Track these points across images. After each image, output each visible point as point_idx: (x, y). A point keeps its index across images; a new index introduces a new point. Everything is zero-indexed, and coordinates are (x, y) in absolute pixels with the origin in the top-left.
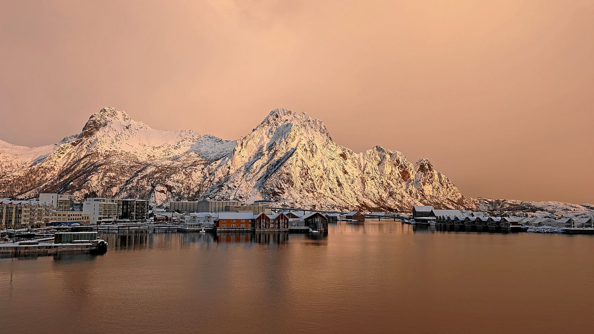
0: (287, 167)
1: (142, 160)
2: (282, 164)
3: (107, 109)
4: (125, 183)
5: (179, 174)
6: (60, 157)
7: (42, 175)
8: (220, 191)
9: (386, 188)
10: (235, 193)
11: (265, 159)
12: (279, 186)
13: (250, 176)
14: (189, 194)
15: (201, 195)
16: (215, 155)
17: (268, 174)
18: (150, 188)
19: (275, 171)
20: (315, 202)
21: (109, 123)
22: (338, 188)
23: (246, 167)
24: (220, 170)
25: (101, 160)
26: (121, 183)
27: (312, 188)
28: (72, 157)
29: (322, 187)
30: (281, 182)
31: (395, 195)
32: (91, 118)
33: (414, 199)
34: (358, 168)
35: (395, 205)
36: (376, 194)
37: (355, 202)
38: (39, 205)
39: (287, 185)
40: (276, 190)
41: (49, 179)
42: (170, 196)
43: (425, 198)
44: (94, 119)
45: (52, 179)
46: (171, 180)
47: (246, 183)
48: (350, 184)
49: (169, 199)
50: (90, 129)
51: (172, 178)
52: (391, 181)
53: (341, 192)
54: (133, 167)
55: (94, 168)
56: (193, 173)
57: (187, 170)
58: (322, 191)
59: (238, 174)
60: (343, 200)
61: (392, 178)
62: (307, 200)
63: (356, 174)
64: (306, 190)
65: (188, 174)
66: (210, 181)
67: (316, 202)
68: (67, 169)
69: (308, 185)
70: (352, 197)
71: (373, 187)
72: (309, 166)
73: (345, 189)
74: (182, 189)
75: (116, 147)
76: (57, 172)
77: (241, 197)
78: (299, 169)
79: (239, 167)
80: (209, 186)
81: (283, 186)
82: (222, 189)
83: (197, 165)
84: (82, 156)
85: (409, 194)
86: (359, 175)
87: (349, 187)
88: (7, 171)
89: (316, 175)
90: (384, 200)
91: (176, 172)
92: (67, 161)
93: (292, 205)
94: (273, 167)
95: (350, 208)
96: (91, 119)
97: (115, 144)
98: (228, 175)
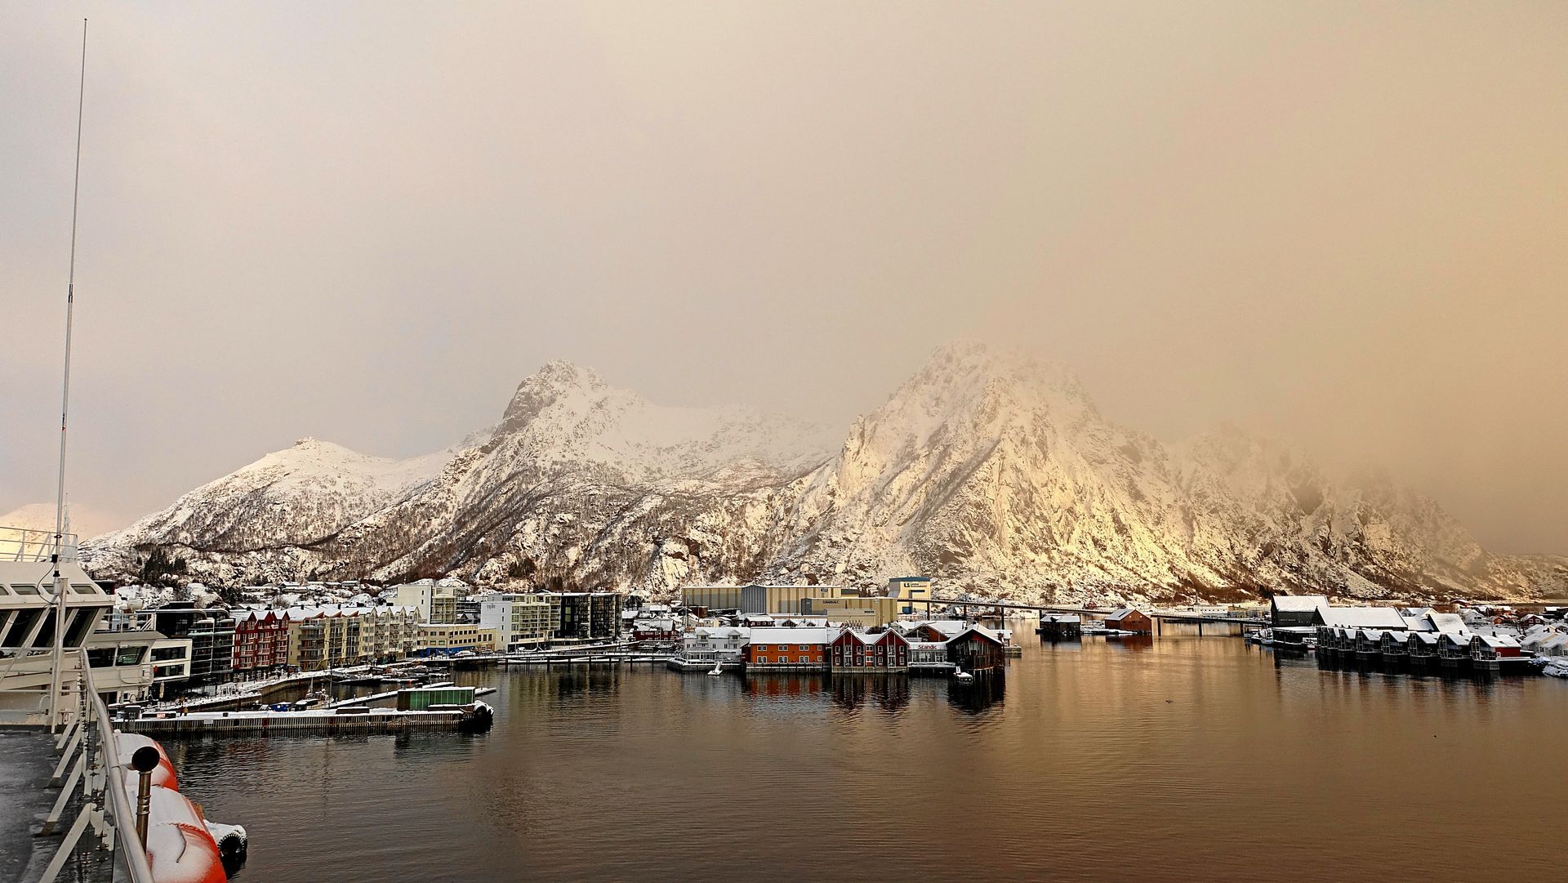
0: (976, 489)
1: (633, 479)
2: (964, 480)
3: (553, 364)
4: (596, 537)
5: (715, 511)
6: (457, 481)
7: (423, 522)
8: (811, 553)
9: (1254, 535)
10: (849, 557)
11: (920, 469)
12: (958, 538)
13: (883, 513)
14: (739, 560)
15: (767, 563)
16: (799, 461)
17: (929, 506)
18: (651, 547)
19: (946, 500)
20: (1054, 577)
21: (558, 396)
22: (1117, 538)
23: (873, 489)
24: (810, 499)
25: (543, 485)
26: (588, 538)
27: (1045, 541)
28: (482, 480)
29: (1072, 536)
30: (962, 527)
31: (1281, 553)
32: (521, 387)
33: (1337, 563)
34: (1174, 483)
35: (1280, 581)
36: (1225, 551)
37: (1166, 573)
38: (392, 615)
39: (977, 535)
40: (951, 548)
41: (436, 532)
42: (696, 566)
43: (1371, 559)
44: (525, 389)
45: (442, 531)
46: (697, 528)
47: (874, 531)
48: (1150, 526)
49: (693, 574)
50: (520, 412)
51: (700, 524)
52: (1267, 514)
53: (1126, 549)
54: (611, 498)
55: (528, 504)
56: (749, 508)
57: (733, 502)
58: (1073, 548)
59: (853, 508)
60: (1132, 570)
61: (1269, 507)
62: (1032, 571)
63: (1167, 499)
64: (1030, 546)
65: (737, 512)
66: (787, 526)
67: (1056, 577)
68: (472, 508)
69: (1033, 532)
70: (1155, 561)
71: (1215, 532)
72: (1034, 484)
73: (1135, 540)
74: (724, 548)
75: (575, 452)
76: (453, 516)
77: (862, 567)
78: (1007, 492)
79: (857, 491)
80: (785, 540)
81: (968, 537)
82: (817, 547)
83: (758, 488)
84: (504, 477)
85: (1321, 548)
86: (1175, 501)
87: (1148, 533)
88: (354, 516)
89: (1055, 506)
90: (1249, 566)
91: (709, 508)
92: (473, 490)
93: (993, 584)
94: (942, 489)
95: (1150, 591)
96: (522, 391)
97: (574, 445)
98: (831, 511)
